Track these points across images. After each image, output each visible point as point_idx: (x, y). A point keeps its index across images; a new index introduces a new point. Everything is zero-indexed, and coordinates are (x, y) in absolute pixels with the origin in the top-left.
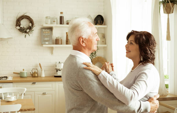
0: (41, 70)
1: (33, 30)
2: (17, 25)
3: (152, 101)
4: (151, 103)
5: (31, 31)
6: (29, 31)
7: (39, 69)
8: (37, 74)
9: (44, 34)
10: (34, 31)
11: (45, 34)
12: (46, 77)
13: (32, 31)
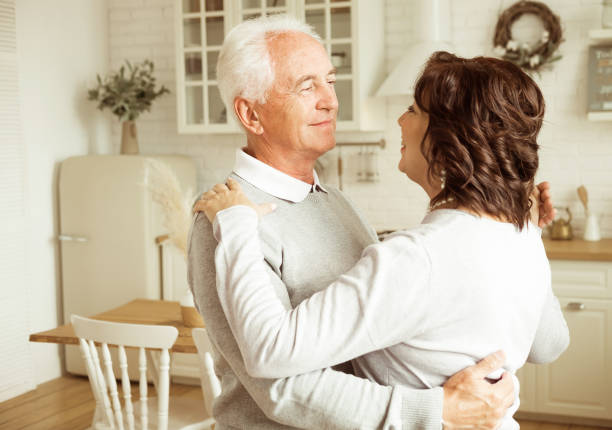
0: (587, 215)
1: (559, 58)
2: (496, 44)
3: (461, 387)
4: (456, 395)
5: (549, 59)
6: (541, 63)
7: (578, 208)
8: (570, 230)
9: (600, 71)
10: (564, 59)
11: (605, 68)
12: (604, 241)
13: (551, 62)
